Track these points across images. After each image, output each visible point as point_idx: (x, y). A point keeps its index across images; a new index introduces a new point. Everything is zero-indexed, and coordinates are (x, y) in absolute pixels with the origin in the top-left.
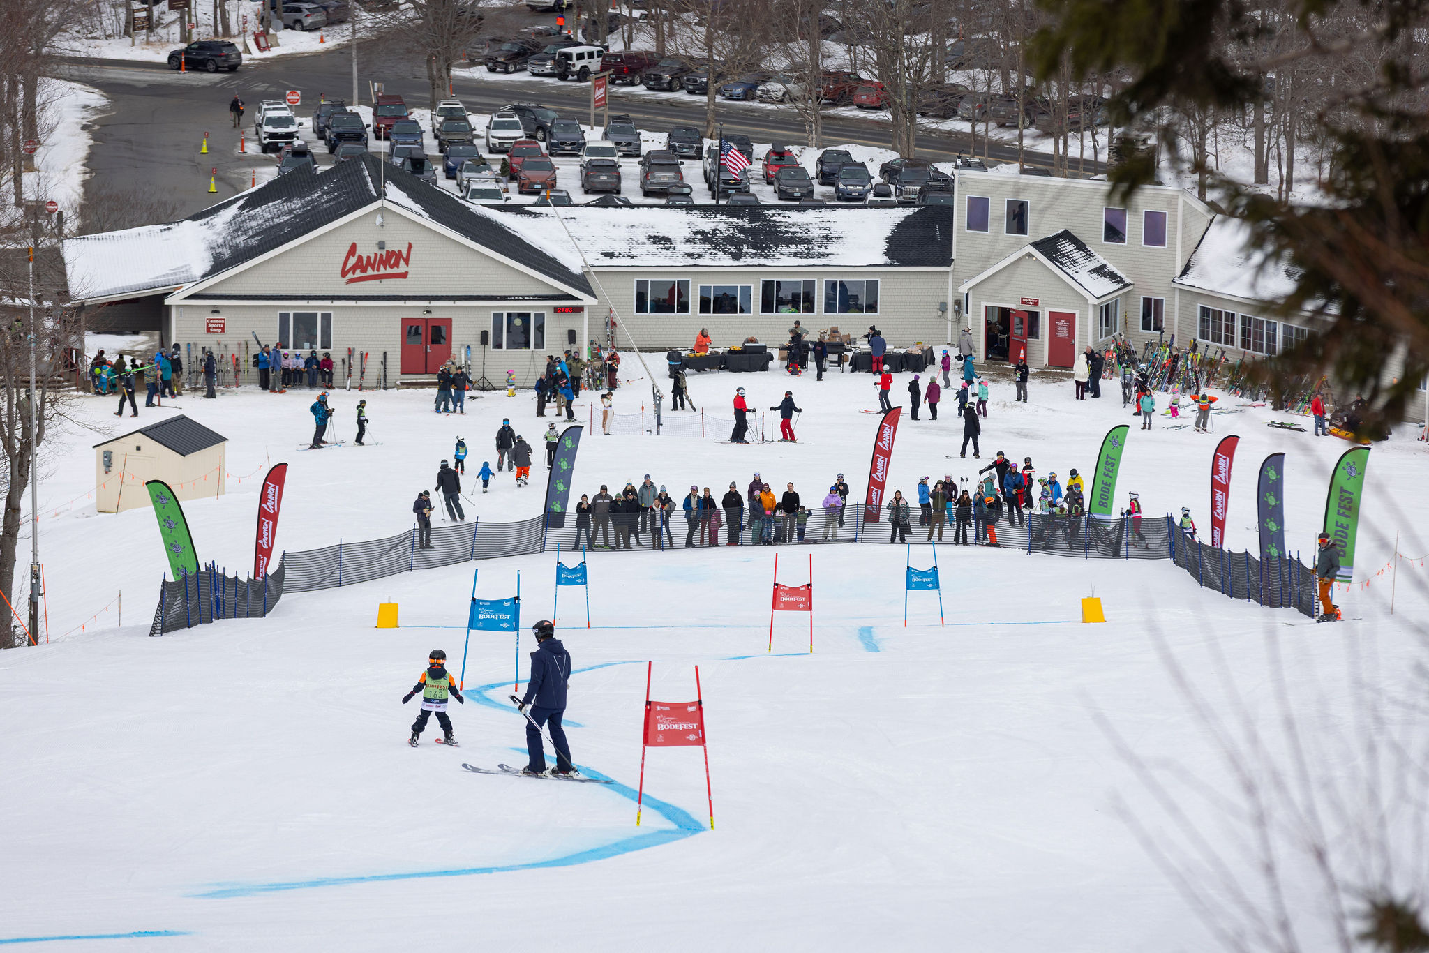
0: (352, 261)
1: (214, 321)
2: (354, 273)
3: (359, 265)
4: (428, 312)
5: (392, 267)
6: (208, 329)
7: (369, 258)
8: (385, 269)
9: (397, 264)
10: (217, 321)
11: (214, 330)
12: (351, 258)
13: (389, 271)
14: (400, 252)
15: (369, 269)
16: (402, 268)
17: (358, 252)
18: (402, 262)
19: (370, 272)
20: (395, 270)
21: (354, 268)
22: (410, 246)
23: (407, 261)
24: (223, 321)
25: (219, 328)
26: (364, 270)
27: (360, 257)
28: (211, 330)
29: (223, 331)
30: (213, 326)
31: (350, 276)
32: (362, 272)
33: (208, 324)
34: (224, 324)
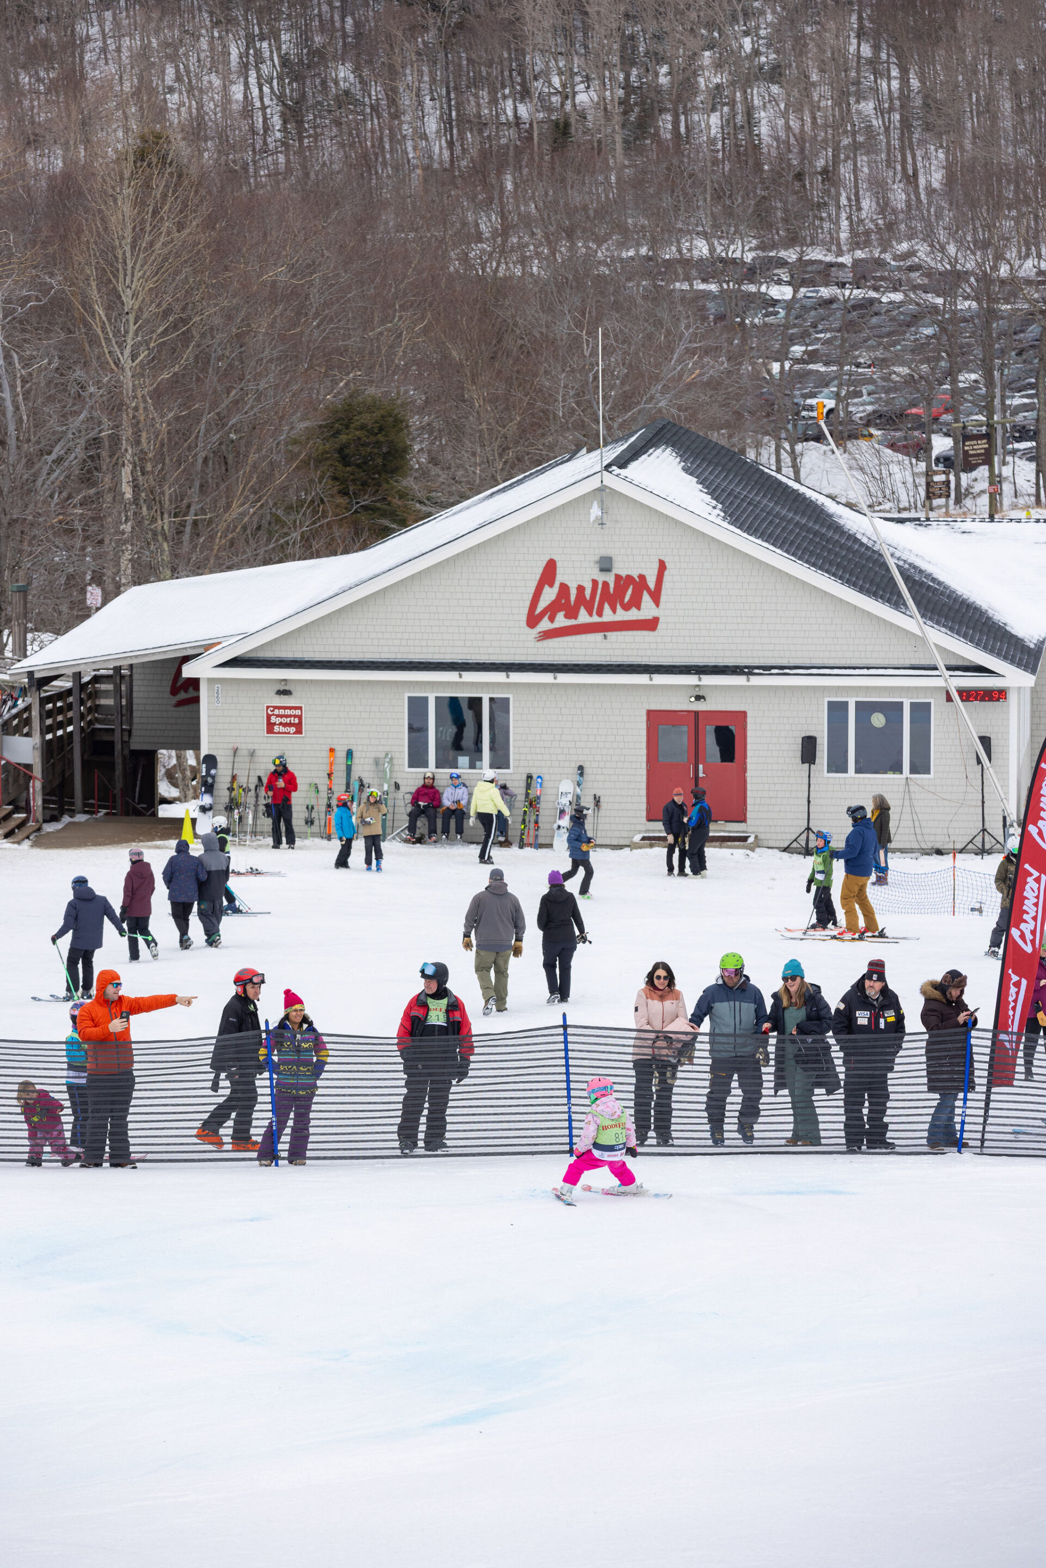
0: (549, 595)
1: (282, 712)
2: (552, 619)
3: (563, 604)
4: (698, 698)
5: (626, 608)
6: (270, 728)
7: (581, 589)
8: (614, 611)
9: (636, 603)
10: (288, 712)
11: (282, 729)
12: (547, 589)
13: (622, 615)
14: (642, 577)
15: (583, 612)
16: (647, 609)
17: (559, 579)
18: (646, 597)
19: (584, 617)
20: (633, 615)
21: (552, 610)
22: (662, 566)
23: (656, 597)
24: (298, 712)
25: (290, 725)
26: (572, 614)
27: (564, 588)
28: (276, 728)
29: (299, 731)
30: (278, 720)
31: (545, 625)
32: (567, 616)
33: (269, 717)
34: (300, 717)
